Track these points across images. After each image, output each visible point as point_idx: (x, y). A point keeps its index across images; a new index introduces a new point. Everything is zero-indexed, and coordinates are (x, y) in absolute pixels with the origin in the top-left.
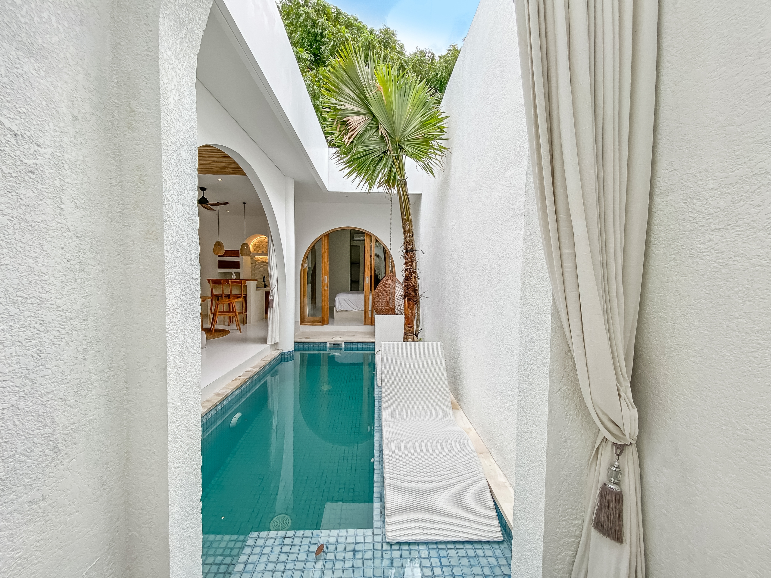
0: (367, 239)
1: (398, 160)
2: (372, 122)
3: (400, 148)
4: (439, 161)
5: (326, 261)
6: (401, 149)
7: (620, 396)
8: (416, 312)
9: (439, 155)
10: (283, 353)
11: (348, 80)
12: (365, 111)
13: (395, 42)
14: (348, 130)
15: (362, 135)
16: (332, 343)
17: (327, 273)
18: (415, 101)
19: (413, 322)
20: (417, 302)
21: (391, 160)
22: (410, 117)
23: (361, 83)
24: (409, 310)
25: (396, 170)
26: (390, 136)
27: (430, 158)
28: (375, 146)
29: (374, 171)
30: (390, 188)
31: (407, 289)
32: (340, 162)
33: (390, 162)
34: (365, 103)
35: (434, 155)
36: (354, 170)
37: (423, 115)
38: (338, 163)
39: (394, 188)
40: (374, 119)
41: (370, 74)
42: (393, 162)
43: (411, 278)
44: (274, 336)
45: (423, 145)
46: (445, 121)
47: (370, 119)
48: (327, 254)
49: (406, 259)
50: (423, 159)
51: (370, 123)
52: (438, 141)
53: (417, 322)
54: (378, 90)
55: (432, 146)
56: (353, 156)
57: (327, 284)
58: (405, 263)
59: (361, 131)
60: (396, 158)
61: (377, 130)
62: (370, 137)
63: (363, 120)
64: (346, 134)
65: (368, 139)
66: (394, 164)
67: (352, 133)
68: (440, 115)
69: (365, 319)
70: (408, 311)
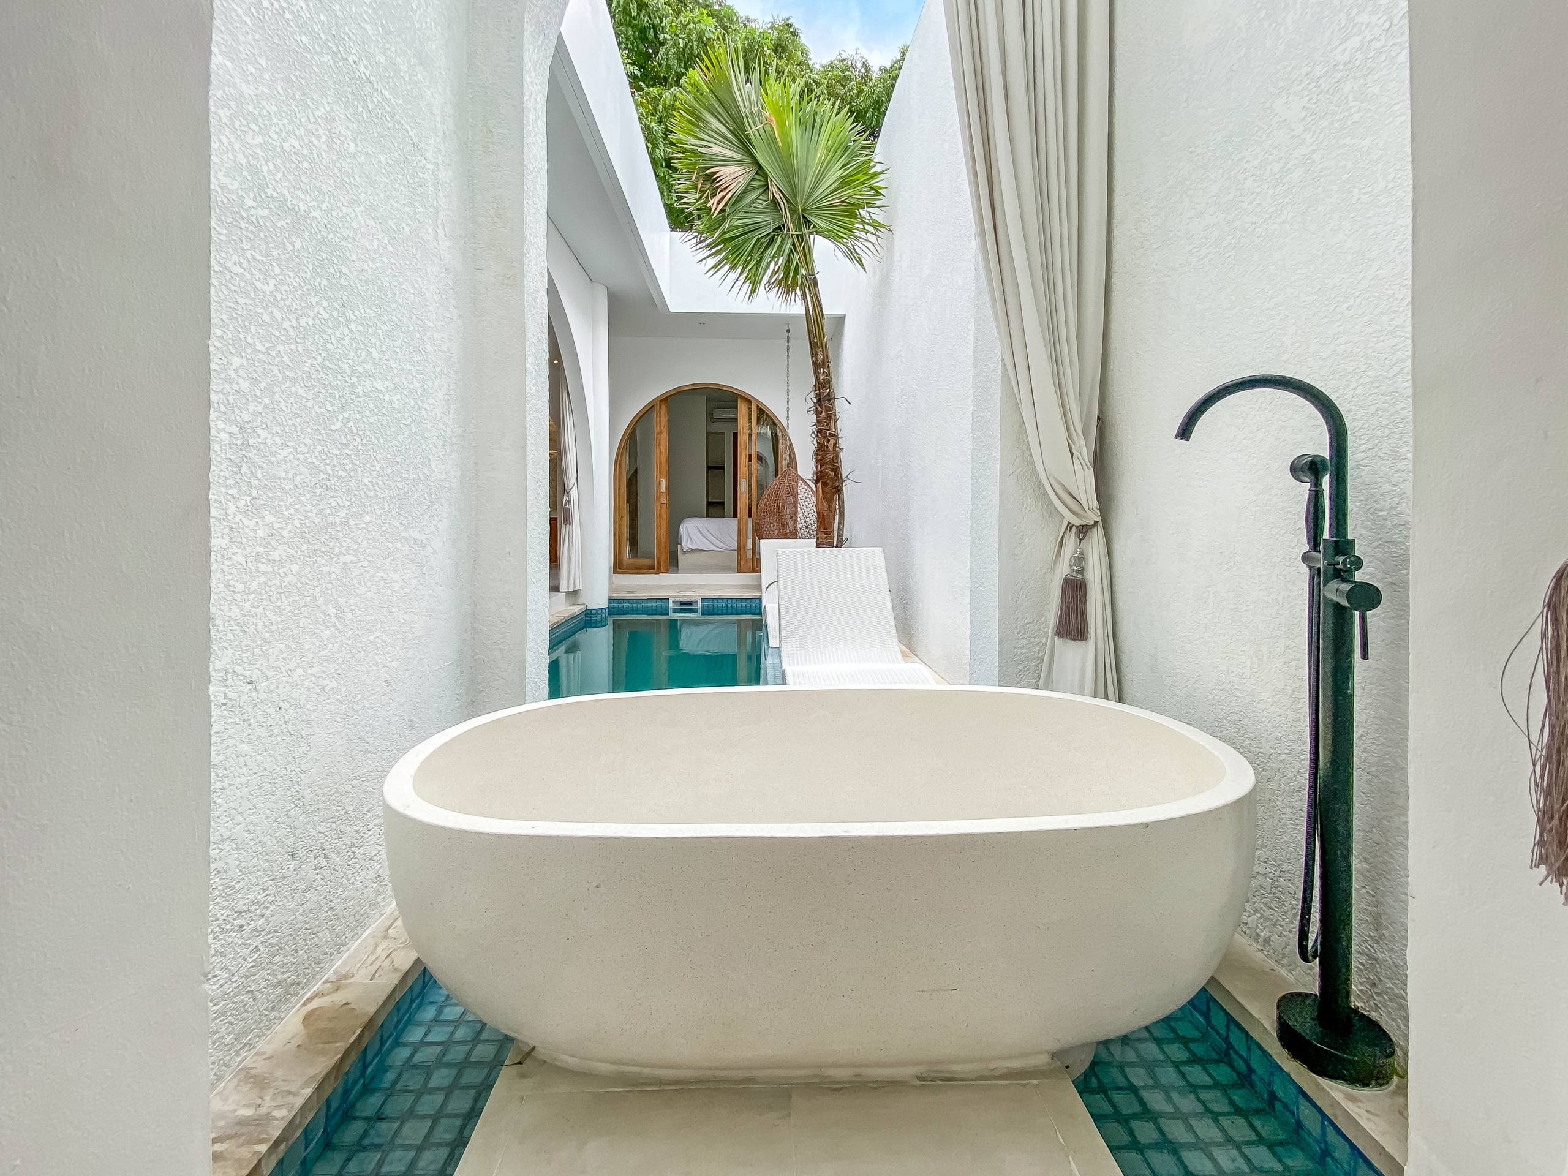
0: (742, 408)
1: (802, 241)
2: (757, 177)
3: (805, 222)
4: (873, 243)
5: (663, 450)
6: (808, 223)
7: (1072, 454)
8: (837, 507)
9: (871, 233)
10: (589, 612)
11: (716, 106)
12: (746, 158)
13: (796, 46)
14: (715, 189)
15: (740, 198)
16: (677, 599)
17: (665, 474)
18: (830, 142)
19: (831, 524)
20: (838, 490)
21: (790, 241)
22: (823, 169)
23: (739, 110)
24: (826, 505)
25: (799, 259)
26: (788, 201)
27: (857, 238)
28: (761, 218)
29: (759, 262)
30: (788, 293)
31: (821, 466)
32: (699, 246)
33: (788, 246)
34: (744, 144)
35: (864, 234)
36: (726, 258)
37: (844, 166)
38: (695, 249)
39: (796, 293)
40: (760, 172)
41: (754, 98)
42: (794, 244)
43: (827, 447)
44: (572, 577)
45: (846, 216)
46: (882, 176)
47: (754, 172)
48: (664, 437)
49: (818, 413)
50: (845, 241)
51: (753, 179)
52: (869, 210)
53: (839, 526)
54: (767, 124)
55: (861, 218)
56: (725, 233)
57: (664, 495)
58: (817, 421)
59: (739, 192)
60: (798, 239)
61: (765, 190)
62: (753, 202)
63: (742, 172)
64: (713, 195)
65: (749, 205)
66: (795, 249)
67: (722, 194)
68: (873, 167)
69: (739, 563)
70: (824, 506)
